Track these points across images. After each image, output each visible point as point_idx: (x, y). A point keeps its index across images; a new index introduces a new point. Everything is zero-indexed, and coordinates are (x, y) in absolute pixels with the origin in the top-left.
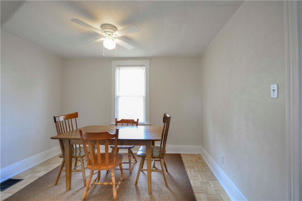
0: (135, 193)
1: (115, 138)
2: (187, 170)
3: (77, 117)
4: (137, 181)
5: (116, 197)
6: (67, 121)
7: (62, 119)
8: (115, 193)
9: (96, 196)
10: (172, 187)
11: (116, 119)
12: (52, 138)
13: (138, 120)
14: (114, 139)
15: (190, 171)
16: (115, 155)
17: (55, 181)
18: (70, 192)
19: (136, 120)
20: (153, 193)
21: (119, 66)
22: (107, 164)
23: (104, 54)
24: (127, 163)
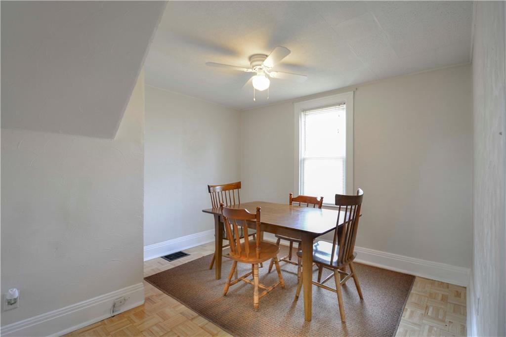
0: (287, 310)
1: (255, 220)
2: (407, 309)
3: (240, 188)
4: (297, 295)
5: (257, 305)
6: (223, 192)
7: (218, 189)
8: (256, 299)
9: (240, 295)
10: (351, 324)
11: (291, 195)
12: (203, 211)
13: (322, 198)
14: (255, 222)
15: (412, 312)
16: (257, 245)
17: (210, 265)
18: (218, 282)
19: (319, 199)
20: (313, 321)
21: (304, 110)
22: (248, 255)
23: (254, 99)
24: (296, 264)
